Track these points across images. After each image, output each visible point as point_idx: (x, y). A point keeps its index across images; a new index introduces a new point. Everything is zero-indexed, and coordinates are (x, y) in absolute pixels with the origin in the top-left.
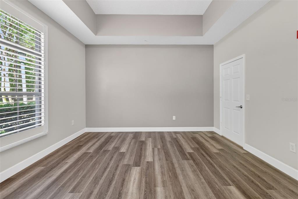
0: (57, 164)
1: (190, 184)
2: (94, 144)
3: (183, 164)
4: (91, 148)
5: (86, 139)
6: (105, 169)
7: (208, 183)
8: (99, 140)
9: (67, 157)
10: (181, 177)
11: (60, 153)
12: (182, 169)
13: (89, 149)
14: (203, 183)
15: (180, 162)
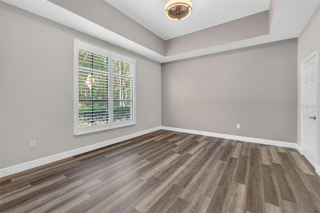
0: (138, 142)
2: (162, 137)
4: (158, 138)
5: (159, 133)
6: (159, 150)
7: (223, 176)
8: (166, 135)
9: (143, 140)
11: (141, 138)
13: (156, 139)
14: (218, 175)
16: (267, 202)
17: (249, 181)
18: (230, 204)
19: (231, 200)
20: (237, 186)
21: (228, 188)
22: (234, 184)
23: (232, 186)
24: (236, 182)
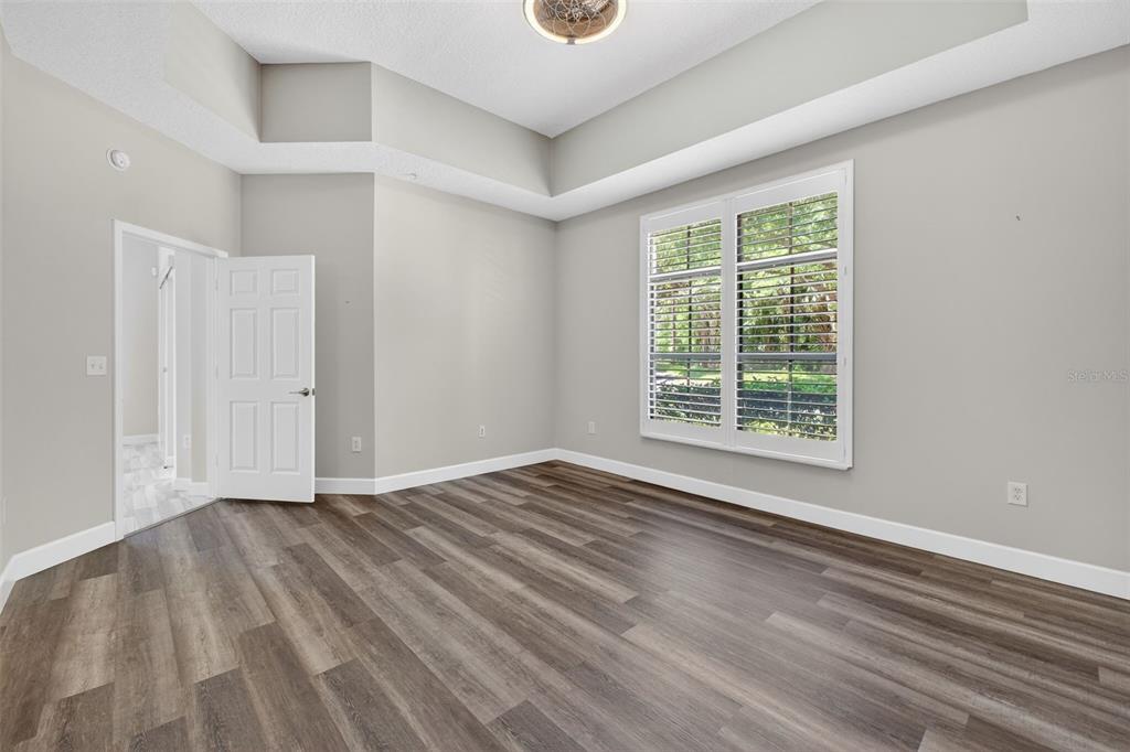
1: (453, 624)
3: (511, 683)
7: (402, 648)
10: (487, 628)
12: (500, 657)
14: (418, 640)
15: (526, 683)
16: (232, 672)
17: (316, 696)
18: (315, 609)
19: (318, 616)
20: (335, 652)
21: (349, 629)
22: (350, 651)
23: (349, 641)
24: (350, 659)
